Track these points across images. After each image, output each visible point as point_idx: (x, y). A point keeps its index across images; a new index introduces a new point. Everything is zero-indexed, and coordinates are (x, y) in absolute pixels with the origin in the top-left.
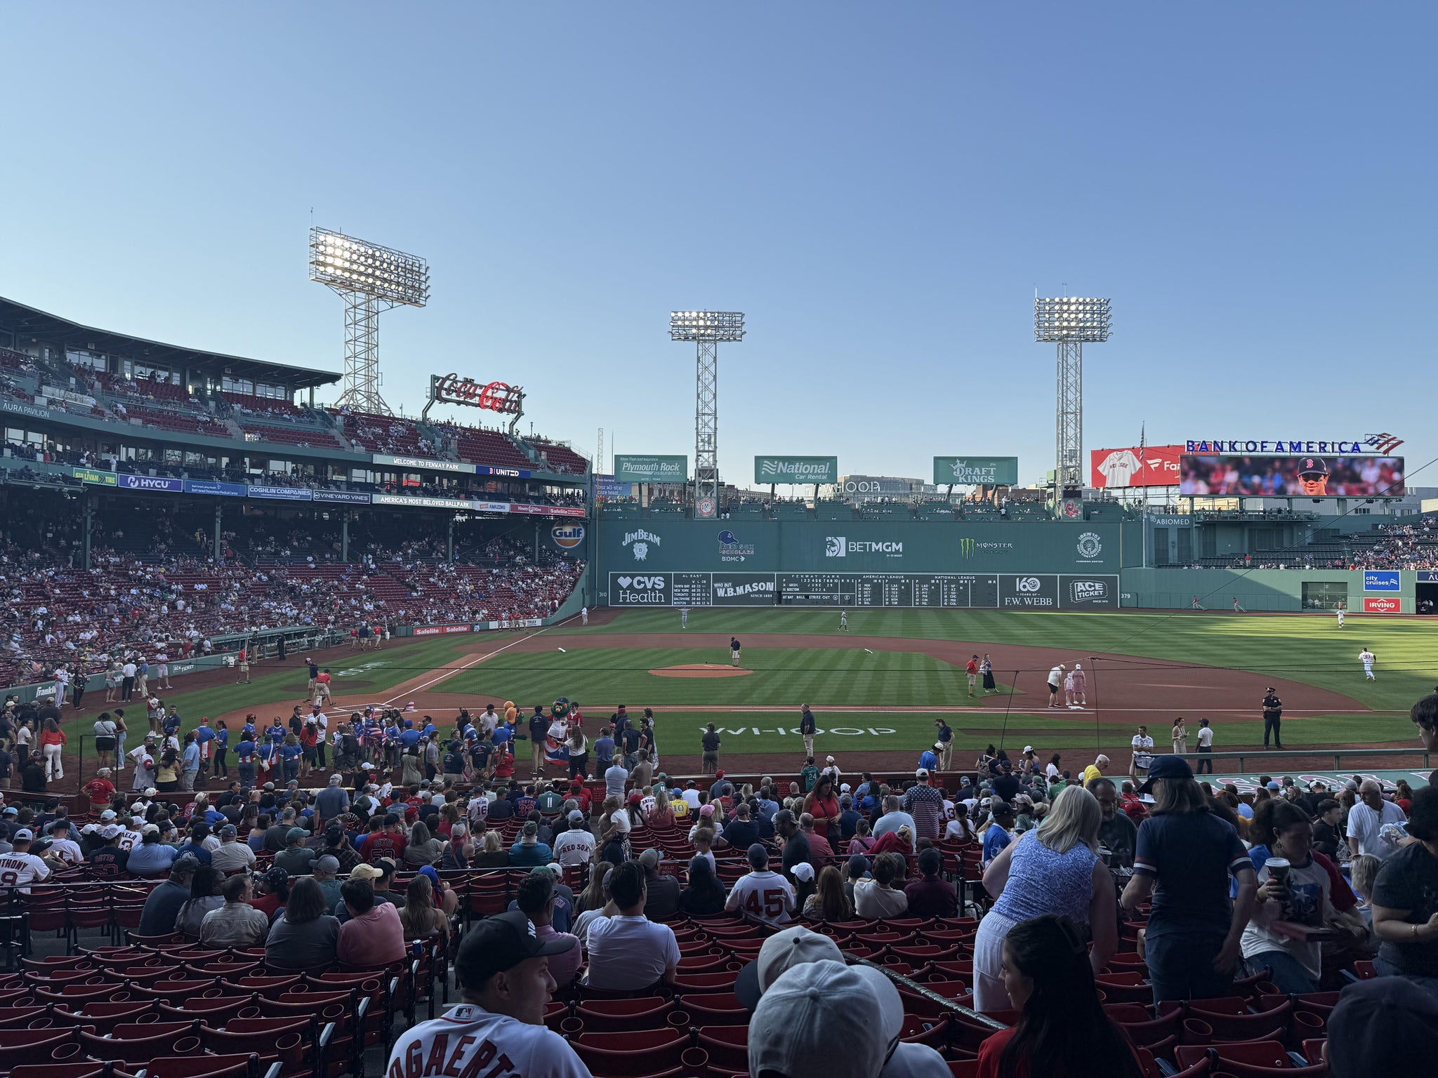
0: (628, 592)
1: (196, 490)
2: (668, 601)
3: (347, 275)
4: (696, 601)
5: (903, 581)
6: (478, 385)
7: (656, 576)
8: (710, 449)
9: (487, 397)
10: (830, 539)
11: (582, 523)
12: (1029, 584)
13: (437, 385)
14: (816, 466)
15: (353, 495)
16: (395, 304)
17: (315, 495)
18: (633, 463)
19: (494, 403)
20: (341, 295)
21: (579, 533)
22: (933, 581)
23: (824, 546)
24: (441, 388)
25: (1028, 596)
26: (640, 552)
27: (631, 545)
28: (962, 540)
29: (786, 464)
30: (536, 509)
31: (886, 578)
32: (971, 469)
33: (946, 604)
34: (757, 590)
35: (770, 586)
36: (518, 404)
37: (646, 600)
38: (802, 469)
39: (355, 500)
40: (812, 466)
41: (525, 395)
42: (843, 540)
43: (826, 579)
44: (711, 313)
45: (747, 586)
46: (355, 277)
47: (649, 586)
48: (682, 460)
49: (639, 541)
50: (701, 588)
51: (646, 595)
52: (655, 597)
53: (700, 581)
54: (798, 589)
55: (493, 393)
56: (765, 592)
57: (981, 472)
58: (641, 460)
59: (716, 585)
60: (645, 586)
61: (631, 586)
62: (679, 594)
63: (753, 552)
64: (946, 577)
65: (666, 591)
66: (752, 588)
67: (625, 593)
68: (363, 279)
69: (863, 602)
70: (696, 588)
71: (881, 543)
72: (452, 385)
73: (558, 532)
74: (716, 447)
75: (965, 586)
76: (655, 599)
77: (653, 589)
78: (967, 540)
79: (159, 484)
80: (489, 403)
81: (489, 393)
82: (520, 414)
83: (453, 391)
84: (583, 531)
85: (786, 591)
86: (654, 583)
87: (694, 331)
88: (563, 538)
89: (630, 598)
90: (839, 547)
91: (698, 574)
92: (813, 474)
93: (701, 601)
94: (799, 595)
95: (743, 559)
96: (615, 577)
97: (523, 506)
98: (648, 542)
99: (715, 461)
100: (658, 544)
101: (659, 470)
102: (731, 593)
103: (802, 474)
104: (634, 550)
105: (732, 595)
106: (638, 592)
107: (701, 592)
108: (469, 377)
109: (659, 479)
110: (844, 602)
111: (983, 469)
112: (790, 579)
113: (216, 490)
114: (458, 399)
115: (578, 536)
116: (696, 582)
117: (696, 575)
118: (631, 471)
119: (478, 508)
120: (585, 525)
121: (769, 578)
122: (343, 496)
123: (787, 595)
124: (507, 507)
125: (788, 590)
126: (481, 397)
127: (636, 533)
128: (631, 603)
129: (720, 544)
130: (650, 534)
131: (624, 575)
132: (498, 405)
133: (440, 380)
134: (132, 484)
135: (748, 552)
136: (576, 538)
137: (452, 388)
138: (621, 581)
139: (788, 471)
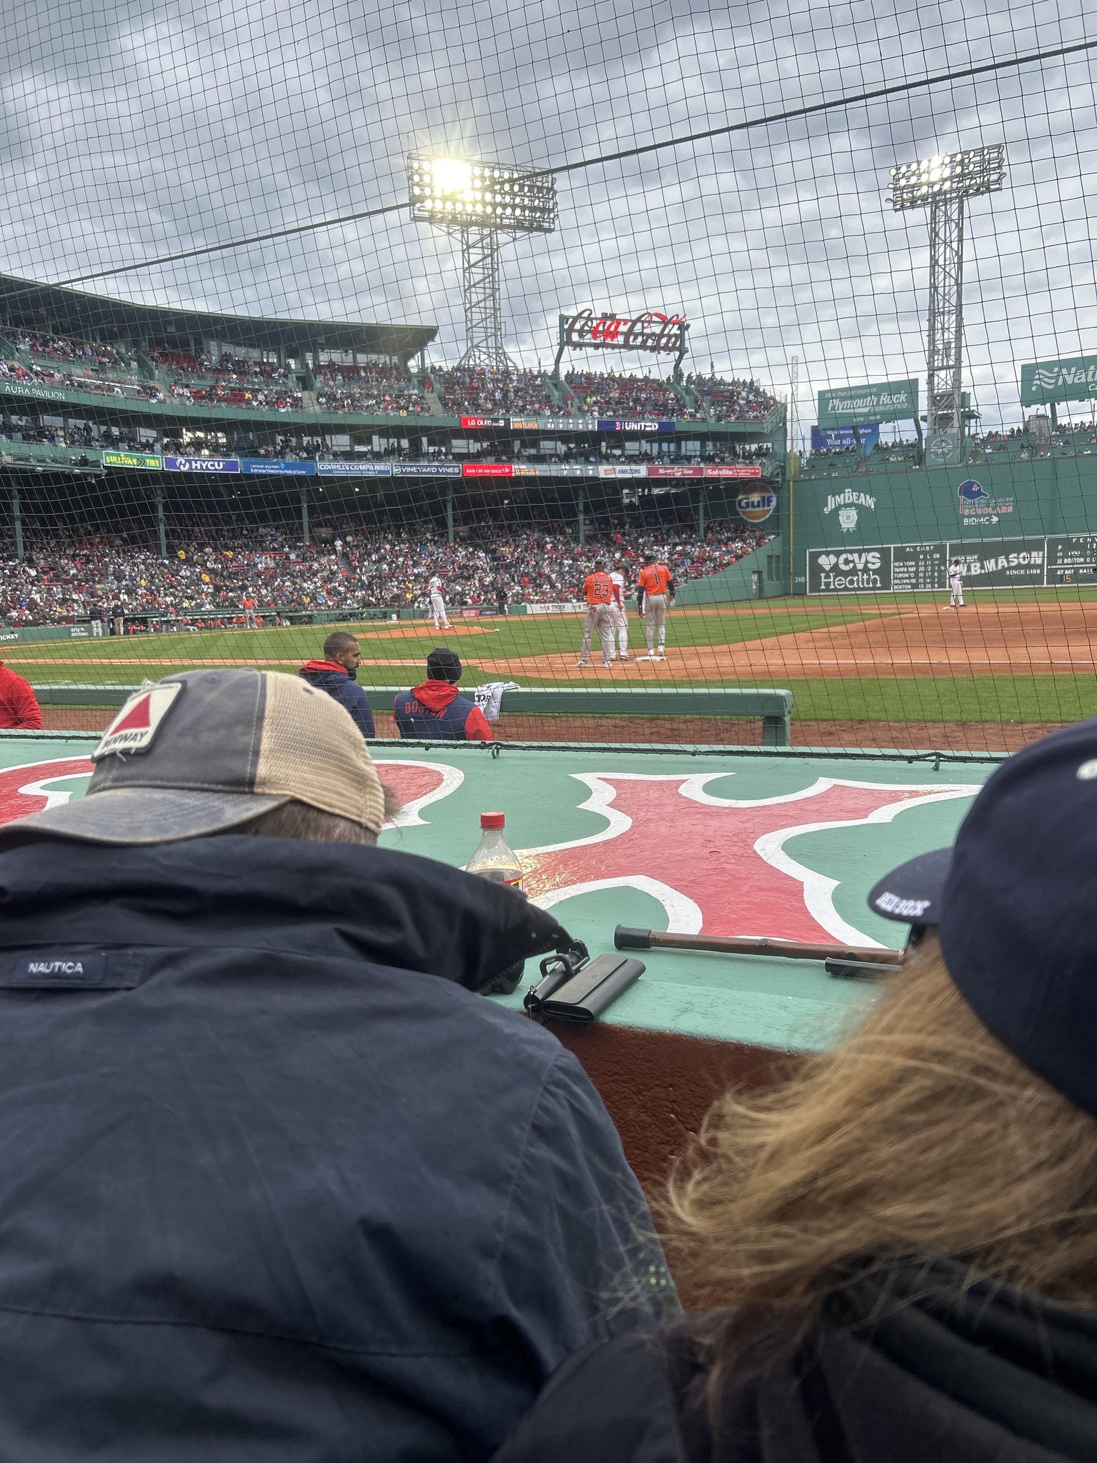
0: (832, 574)
1: (256, 471)
2: (886, 585)
4: (925, 583)
6: (618, 322)
7: (869, 551)
8: (951, 363)
9: (636, 335)
11: (774, 489)
13: (566, 326)
15: (441, 467)
16: (518, 235)
17: (395, 470)
18: (842, 399)
19: (644, 342)
20: (449, 233)
21: (770, 501)
24: (571, 329)
26: (848, 520)
27: (835, 512)
29: (1073, 370)
30: (687, 471)
34: (1016, 562)
35: (1037, 557)
36: (680, 337)
37: (856, 585)
39: (442, 473)
41: (688, 326)
45: (1002, 559)
47: (860, 566)
48: (911, 386)
49: (846, 506)
50: (933, 565)
53: (931, 556)
54: (1082, 560)
55: (643, 328)
56: (1029, 566)
58: (853, 393)
60: (855, 566)
61: (835, 568)
62: (900, 575)
63: (1010, 509)
65: (884, 571)
66: (1008, 562)
67: (827, 577)
70: (925, 566)
72: (586, 324)
73: (743, 504)
74: (959, 360)
76: (868, 583)
77: (866, 570)
79: (212, 465)
80: (639, 340)
81: (638, 327)
82: (683, 351)
83: (588, 332)
84: (774, 498)
85: (1063, 564)
86: (867, 562)
87: (924, 190)
88: (750, 509)
89: (836, 582)
91: (929, 545)
93: (932, 583)
94: (1083, 568)
95: (995, 519)
96: (815, 556)
97: (665, 468)
98: (861, 509)
99: (957, 380)
101: (878, 404)
102: (976, 570)
104: (840, 519)
105: (978, 572)
106: (846, 574)
107: (933, 571)
108: (609, 312)
112: (1069, 545)
113: (280, 469)
114: (593, 341)
115: (769, 505)
116: (925, 557)
117: (925, 546)
118: (840, 411)
119: (602, 475)
120: (776, 490)
121: (1037, 546)
122: (427, 469)
123: (1064, 569)
124: (642, 471)
125: (1066, 561)
126: (627, 335)
127: (842, 495)
128: (836, 590)
129: (961, 503)
130: (862, 495)
131: (827, 553)
132: (650, 343)
133: (570, 320)
134: (182, 467)
135: (1004, 510)
136: (766, 508)
137: (586, 328)
138: (823, 561)
139: (1076, 381)
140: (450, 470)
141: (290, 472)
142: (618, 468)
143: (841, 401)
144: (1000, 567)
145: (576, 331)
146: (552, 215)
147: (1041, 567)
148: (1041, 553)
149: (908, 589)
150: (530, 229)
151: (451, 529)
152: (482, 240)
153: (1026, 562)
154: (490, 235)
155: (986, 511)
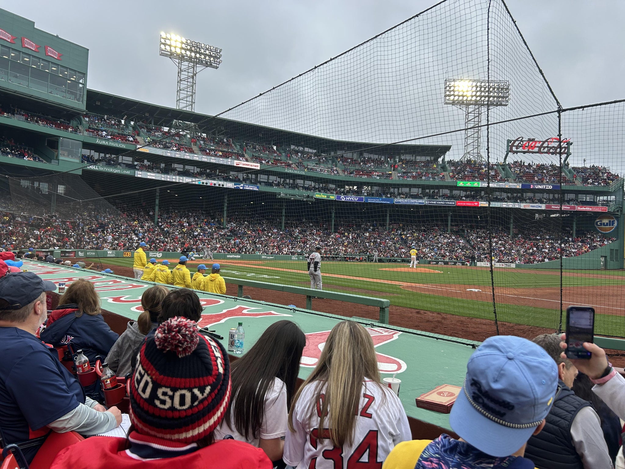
1: (370, 201)
3: (461, 98)
6: (536, 142)
9: (544, 148)
13: (510, 144)
15: (447, 202)
17: (426, 202)
19: (549, 150)
20: (460, 108)
21: (613, 223)
24: (513, 145)
30: (566, 208)
36: (568, 148)
39: (447, 204)
41: (571, 144)
55: (548, 144)
72: (519, 144)
73: (599, 223)
79: (354, 199)
80: (546, 150)
81: (545, 145)
82: (568, 154)
83: (520, 146)
84: (616, 222)
88: (603, 226)
97: (555, 206)
108: (532, 138)
113: (379, 201)
114: (524, 150)
115: (613, 225)
119: (522, 207)
120: (617, 218)
122: (441, 202)
124: (543, 207)
126: (540, 148)
132: (551, 151)
133: (512, 142)
136: (611, 226)
137: (520, 145)
140: (451, 203)
141: (383, 202)
142: (531, 205)
145: (515, 146)
146: (507, 99)
150: (497, 105)
151: (449, 228)
152: (475, 110)
154: (478, 108)
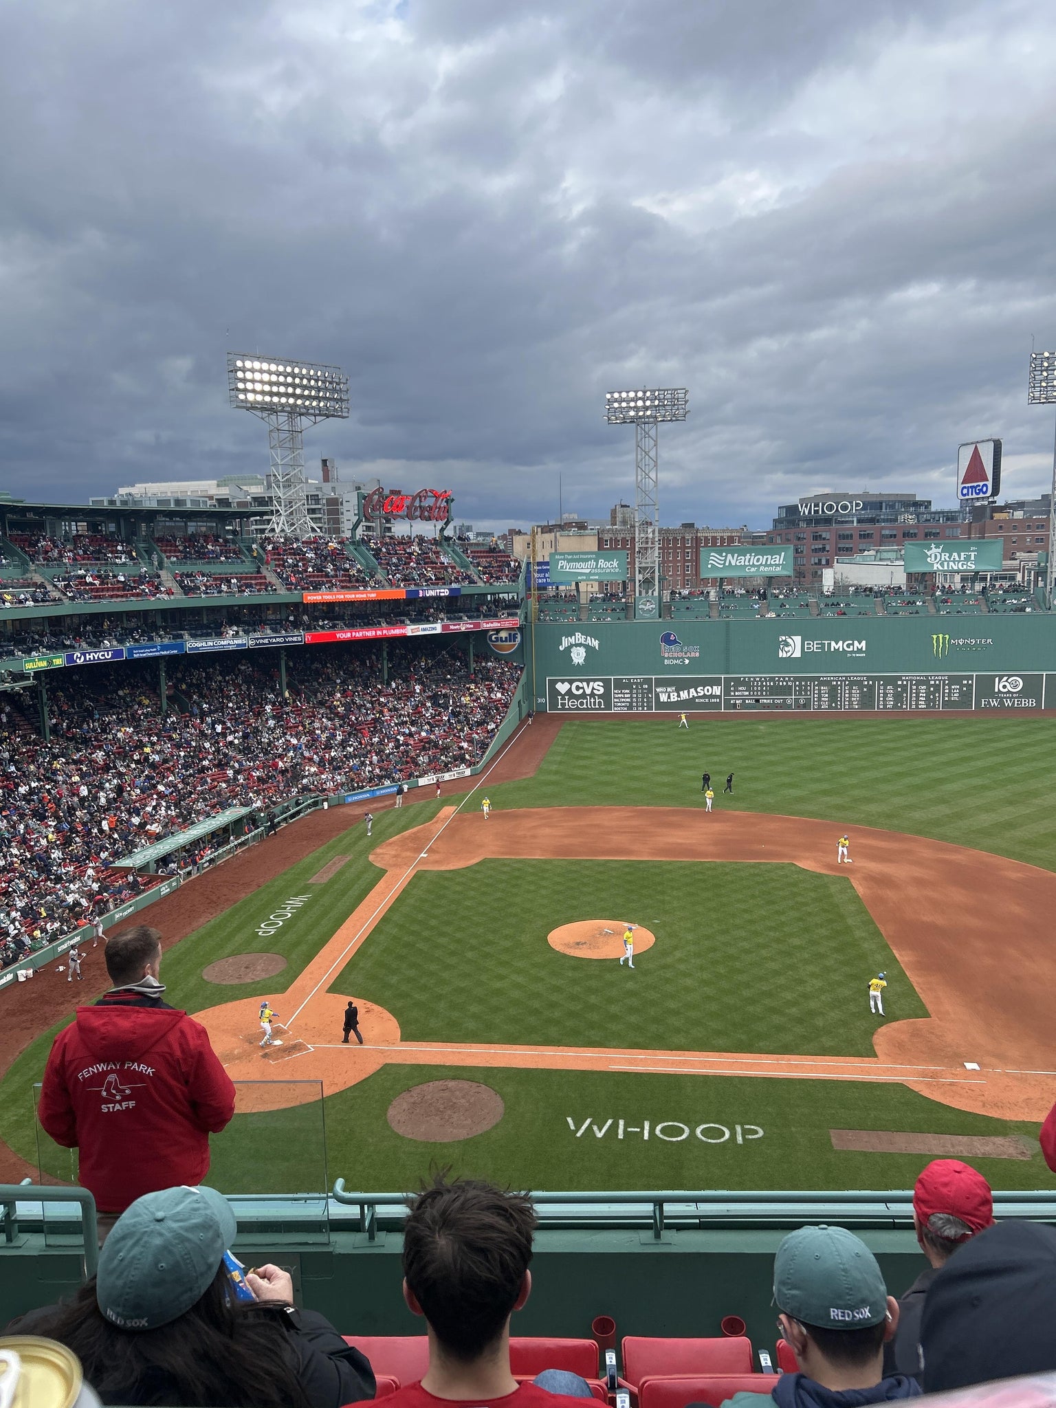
0: (567, 697)
1: (138, 655)
2: (608, 707)
3: (267, 399)
4: (637, 707)
5: (866, 683)
6: (403, 497)
7: (595, 681)
9: (416, 508)
10: (784, 638)
12: (1009, 685)
13: (364, 502)
14: (769, 557)
15: (286, 637)
16: (318, 420)
17: (251, 642)
18: (569, 561)
19: (421, 513)
20: (262, 418)
21: (515, 638)
22: (900, 683)
23: (777, 646)
24: (368, 504)
25: (1009, 697)
26: (578, 656)
27: (568, 649)
28: (935, 637)
29: (736, 555)
30: (468, 626)
31: (846, 680)
32: (947, 555)
33: (914, 707)
34: (702, 694)
35: (717, 690)
36: (447, 509)
38: (754, 561)
39: (289, 642)
40: (765, 557)
41: (453, 500)
42: (798, 639)
43: (779, 681)
44: (651, 391)
45: (692, 690)
46: (275, 399)
47: (588, 691)
49: (577, 645)
50: (643, 693)
51: (585, 701)
52: (595, 702)
53: (642, 686)
54: (747, 693)
55: (421, 501)
56: (712, 696)
57: (960, 558)
58: (577, 557)
59: (658, 690)
60: (584, 691)
61: (569, 692)
62: (619, 700)
63: (697, 655)
64: (915, 678)
65: (606, 696)
66: (697, 692)
67: (563, 699)
68: (283, 400)
69: (820, 706)
70: (637, 694)
71: (841, 642)
72: (377, 501)
73: (493, 637)
75: (937, 687)
76: (595, 705)
77: (592, 695)
78: (941, 636)
79: (102, 655)
80: (418, 512)
81: (417, 504)
82: (449, 519)
84: (519, 636)
85: (735, 695)
86: (593, 688)
87: (632, 413)
88: (499, 643)
89: (569, 704)
90: (794, 647)
91: (639, 678)
92: (766, 565)
93: (643, 707)
94: (748, 699)
95: (687, 661)
96: (555, 682)
97: (454, 625)
98: (586, 647)
100: (597, 648)
101: (596, 567)
102: (674, 698)
103: (753, 565)
104: (572, 655)
105: (676, 700)
106: (577, 697)
107: (643, 698)
108: (396, 489)
109: (597, 577)
110: (799, 707)
111: (962, 554)
112: (738, 682)
113: (157, 651)
116: (637, 687)
117: (637, 679)
118: (567, 570)
119: (410, 634)
120: (521, 630)
121: (716, 682)
122: (276, 639)
123: (736, 699)
125: (736, 694)
126: (409, 508)
127: (573, 637)
128: (570, 709)
129: (662, 646)
130: (589, 638)
131: (563, 681)
132: (426, 513)
133: (367, 497)
134: (78, 660)
135: (693, 655)
136: (512, 643)
137: (379, 503)
138: (559, 686)
139: (738, 564)
140: (295, 639)
141: (165, 653)
142: (421, 627)
143: (568, 562)
144: (691, 697)
145: (372, 506)
147: (719, 697)
148: (720, 687)
149: (625, 710)
153: (710, 693)
155: (680, 655)
